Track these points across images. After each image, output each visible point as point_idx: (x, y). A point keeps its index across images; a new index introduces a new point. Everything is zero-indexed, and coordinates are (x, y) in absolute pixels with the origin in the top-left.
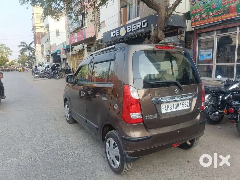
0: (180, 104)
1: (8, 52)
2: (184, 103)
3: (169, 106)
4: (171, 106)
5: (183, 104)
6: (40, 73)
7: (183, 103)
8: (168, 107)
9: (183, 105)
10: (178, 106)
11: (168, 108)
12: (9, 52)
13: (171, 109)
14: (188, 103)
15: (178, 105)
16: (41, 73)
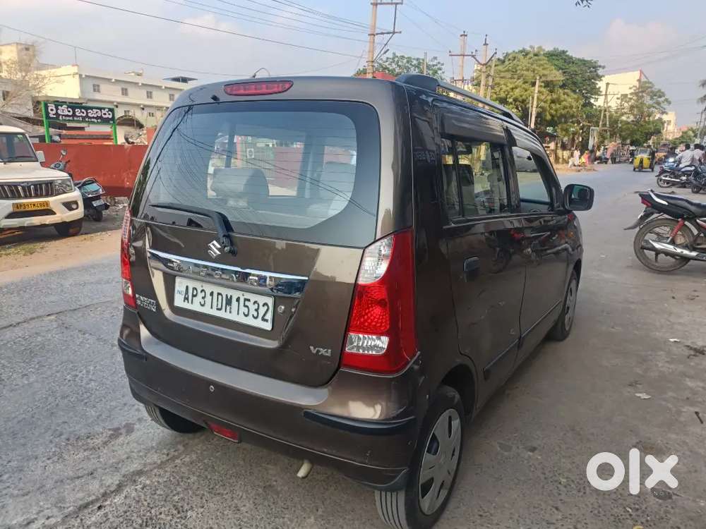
0: (238, 300)
1: (655, 105)
2: (252, 301)
3: (199, 291)
4: (203, 293)
5: (247, 303)
6: (679, 171)
7: (249, 300)
8: (195, 293)
9: (247, 307)
10: (226, 304)
11: (194, 296)
12: (658, 103)
13: (203, 303)
14: (266, 307)
15: (229, 302)
16: (683, 172)
